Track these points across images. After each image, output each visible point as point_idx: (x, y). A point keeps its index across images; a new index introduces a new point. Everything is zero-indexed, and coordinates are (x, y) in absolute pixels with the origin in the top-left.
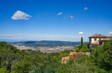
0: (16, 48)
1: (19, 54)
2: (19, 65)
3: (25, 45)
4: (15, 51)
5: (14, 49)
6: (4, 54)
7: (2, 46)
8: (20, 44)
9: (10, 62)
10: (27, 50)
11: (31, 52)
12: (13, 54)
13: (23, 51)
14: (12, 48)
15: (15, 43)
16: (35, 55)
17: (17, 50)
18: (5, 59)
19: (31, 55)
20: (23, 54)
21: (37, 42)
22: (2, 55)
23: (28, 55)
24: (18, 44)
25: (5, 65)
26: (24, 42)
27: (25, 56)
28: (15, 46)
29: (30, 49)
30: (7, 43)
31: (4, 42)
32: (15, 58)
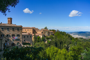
0: (71, 36)
1: (73, 40)
2: (74, 48)
3: (78, 34)
4: (71, 39)
5: (70, 37)
6: (64, 40)
7: (63, 34)
8: (74, 33)
9: (68, 45)
10: (79, 38)
11: (83, 39)
12: (70, 40)
13: (77, 38)
14: (69, 36)
15: (71, 33)
16: (85, 42)
17: (72, 38)
18: (65, 43)
19: (83, 42)
20: (76, 41)
21: (87, 32)
22: (63, 41)
23: (81, 41)
24: (73, 33)
25: (65, 47)
26: (77, 32)
27: (78, 42)
28: (71, 35)
29: (82, 37)
30: (66, 33)
31: (64, 32)
32: (71, 43)
